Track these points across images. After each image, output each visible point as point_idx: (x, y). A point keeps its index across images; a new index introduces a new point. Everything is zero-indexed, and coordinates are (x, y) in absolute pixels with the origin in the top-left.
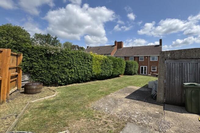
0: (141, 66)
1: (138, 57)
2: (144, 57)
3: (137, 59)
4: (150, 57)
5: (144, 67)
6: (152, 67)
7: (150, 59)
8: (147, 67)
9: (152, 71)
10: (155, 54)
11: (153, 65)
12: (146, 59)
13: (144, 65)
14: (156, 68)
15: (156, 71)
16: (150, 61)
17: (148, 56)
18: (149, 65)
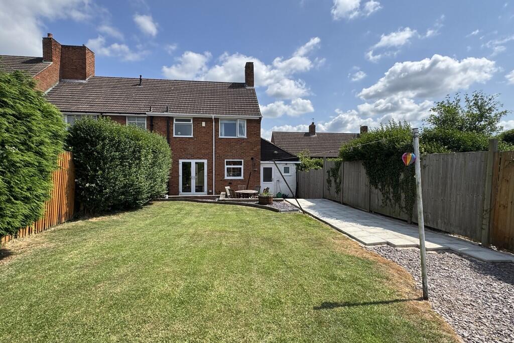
0: (181, 161)
1: (169, 120)
2: (195, 119)
3: (165, 129)
4: (217, 120)
5: (193, 162)
6: (228, 163)
7: (217, 131)
8: (205, 161)
9: (226, 178)
10: (239, 112)
11: (229, 154)
12: (204, 130)
13: (195, 156)
14: (242, 167)
15: (242, 178)
16: (220, 137)
17: (212, 118)
18: (217, 155)
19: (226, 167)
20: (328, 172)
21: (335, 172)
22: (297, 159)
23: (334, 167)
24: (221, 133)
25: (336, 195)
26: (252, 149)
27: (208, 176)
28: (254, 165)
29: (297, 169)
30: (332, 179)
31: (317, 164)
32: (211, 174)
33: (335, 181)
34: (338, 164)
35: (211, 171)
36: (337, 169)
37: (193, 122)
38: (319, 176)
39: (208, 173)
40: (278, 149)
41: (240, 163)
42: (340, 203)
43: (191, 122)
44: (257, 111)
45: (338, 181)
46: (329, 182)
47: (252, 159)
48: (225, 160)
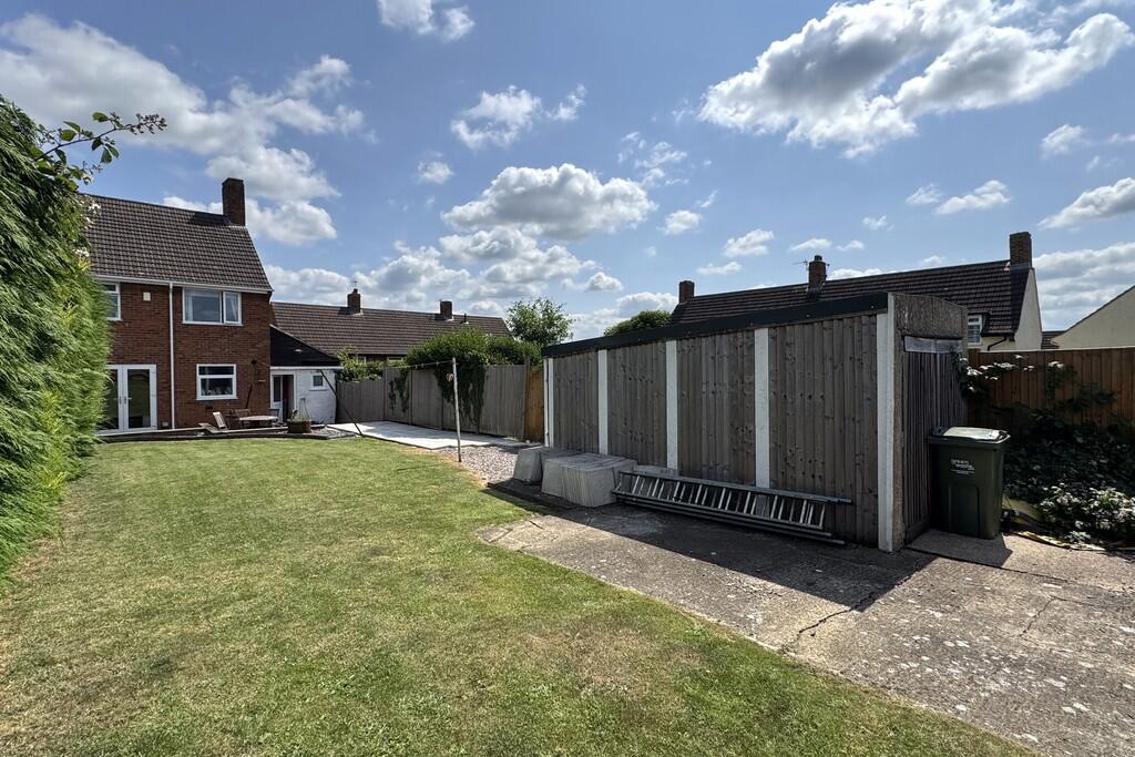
2: (125, 286)
4: (178, 291)
5: (124, 370)
6: (202, 371)
7: (178, 310)
8: (152, 368)
9: (201, 397)
10: (225, 277)
11: (207, 354)
12: (148, 308)
13: (127, 358)
14: (233, 377)
15: (234, 396)
16: (184, 322)
17: (168, 287)
18: (178, 356)
19: (199, 377)
20: (391, 384)
21: (400, 383)
22: (336, 362)
23: (399, 376)
24: (187, 314)
25: (402, 414)
26: (253, 346)
27: (158, 395)
28: (258, 374)
29: (337, 379)
30: (397, 393)
31: (372, 370)
32: (166, 393)
33: (401, 395)
34: (404, 373)
35: (165, 385)
36: (404, 380)
37: (121, 290)
38: (377, 388)
39: (158, 390)
40: (302, 345)
41: (228, 371)
42: (408, 424)
43: (117, 291)
44: (261, 279)
45: (405, 394)
46: (392, 397)
47: (254, 362)
48: (198, 365)
